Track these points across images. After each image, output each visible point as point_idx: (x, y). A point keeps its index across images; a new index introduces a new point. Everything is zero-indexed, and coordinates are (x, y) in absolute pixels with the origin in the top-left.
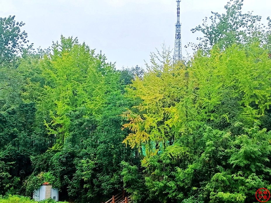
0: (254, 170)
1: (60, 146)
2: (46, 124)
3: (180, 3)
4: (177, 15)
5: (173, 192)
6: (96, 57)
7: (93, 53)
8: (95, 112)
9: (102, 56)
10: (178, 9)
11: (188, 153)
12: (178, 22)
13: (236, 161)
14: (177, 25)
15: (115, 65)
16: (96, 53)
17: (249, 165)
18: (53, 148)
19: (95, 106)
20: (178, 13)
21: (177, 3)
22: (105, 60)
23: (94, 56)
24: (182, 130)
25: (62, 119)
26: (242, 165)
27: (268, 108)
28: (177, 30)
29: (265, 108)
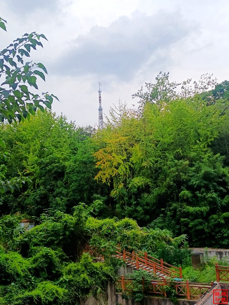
0: (211, 188)
1: (31, 191)
2: (20, 173)
3: (101, 93)
4: (99, 102)
5: (141, 215)
6: (57, 118)
7: (54, 115)
8: (62, 160)
9: (63, 117)
10: (100, 97)
11: (150, 183)
12: (100, 107)
13: (198, 182)
14: (99, 109)
15: (74, 123)
16: (58, 115)
17: (208, 185)
18: (26, 193)
19: (62, 154)
20: (100, 100)
21: (98, 93)
22: (66, 120)
23: (55, 117)
24: (144, 164)
25: (34, 168)
26: (202, 184)
27: (210, 144)
28: (100, 114)
29: (207, 144)
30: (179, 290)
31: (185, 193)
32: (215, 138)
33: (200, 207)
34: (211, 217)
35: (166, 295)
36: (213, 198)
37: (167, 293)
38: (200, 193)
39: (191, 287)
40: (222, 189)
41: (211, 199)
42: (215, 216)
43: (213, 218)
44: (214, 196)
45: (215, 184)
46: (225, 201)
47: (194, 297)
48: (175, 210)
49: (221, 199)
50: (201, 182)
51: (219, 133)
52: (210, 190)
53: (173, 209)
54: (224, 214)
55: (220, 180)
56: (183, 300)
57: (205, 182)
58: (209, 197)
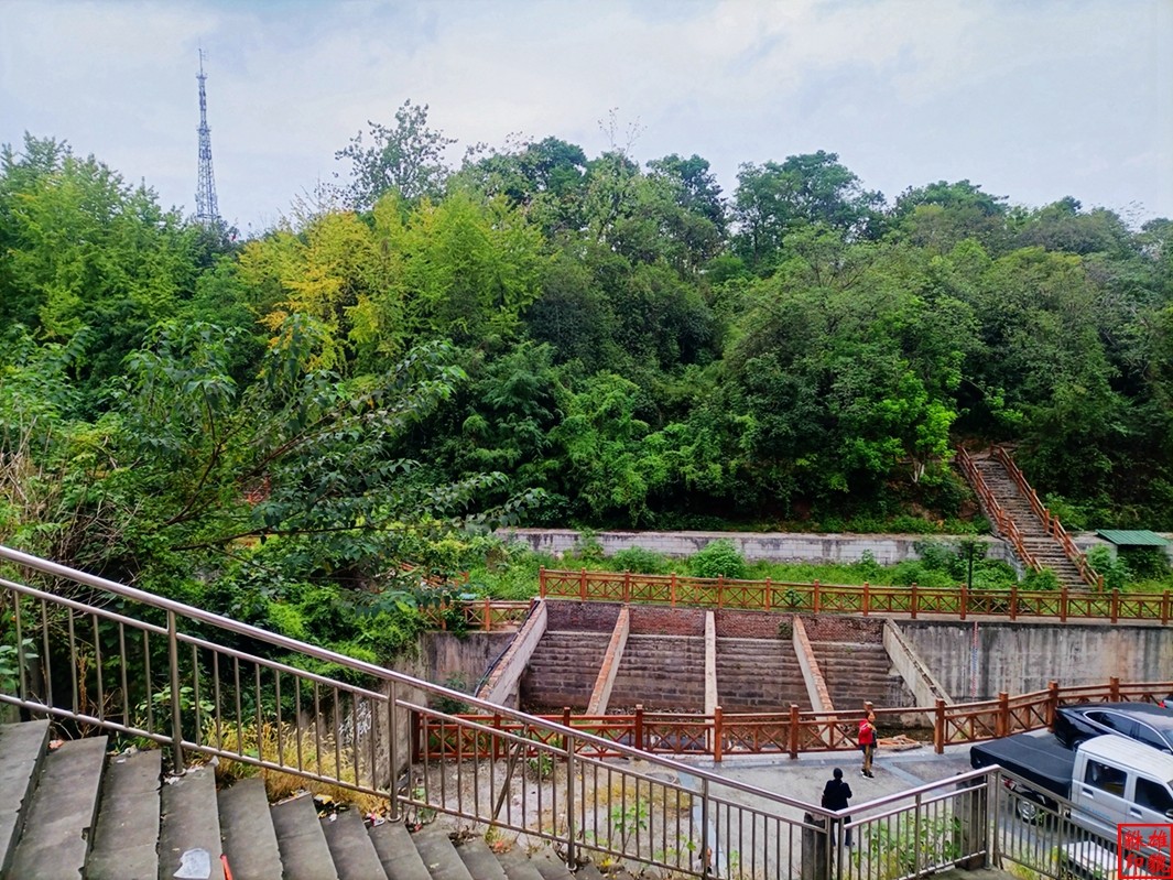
0: (528, 412)
3: (206, 81)
4: (199, 106)
7: (118, 181)
9: (146, 189)
10: (203, 94)
12: (204, 122)
13: (501, 399)
14: (200, 130)
16: (132, 182)
17: (520, 404)
20: (203, 103)
21: (198, 80)
22: (155, 201)
23: (121, 187)
26: (510, 404)
28: (202, 142)
30: (470, 615)
31: (476, 420)
32: (535, 300)
33: (502, 448)
34: (522, 467)
35: (444, 626)
36: (530, 432)
37: (447, 621)
38: (505, 422)
39: (494, 609)
40: (547, 412)
41: (527, 436)
42: (530, 467)
43: (526, 472)
44: (532, 428)
45: (533, 402)
46: (551, 438)
47: (497, 626)
48: (451, 454)
49: (543, 433)
50: (507, 399)
51: (545, 289)
52: (524, 416)
53: (446, 452)
54: (547, 463)
55: (544, 395)
56: (478, 632)
57: (515, 399)
58: (523, 430)
